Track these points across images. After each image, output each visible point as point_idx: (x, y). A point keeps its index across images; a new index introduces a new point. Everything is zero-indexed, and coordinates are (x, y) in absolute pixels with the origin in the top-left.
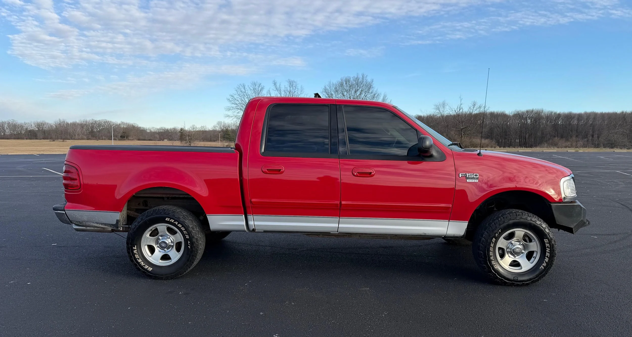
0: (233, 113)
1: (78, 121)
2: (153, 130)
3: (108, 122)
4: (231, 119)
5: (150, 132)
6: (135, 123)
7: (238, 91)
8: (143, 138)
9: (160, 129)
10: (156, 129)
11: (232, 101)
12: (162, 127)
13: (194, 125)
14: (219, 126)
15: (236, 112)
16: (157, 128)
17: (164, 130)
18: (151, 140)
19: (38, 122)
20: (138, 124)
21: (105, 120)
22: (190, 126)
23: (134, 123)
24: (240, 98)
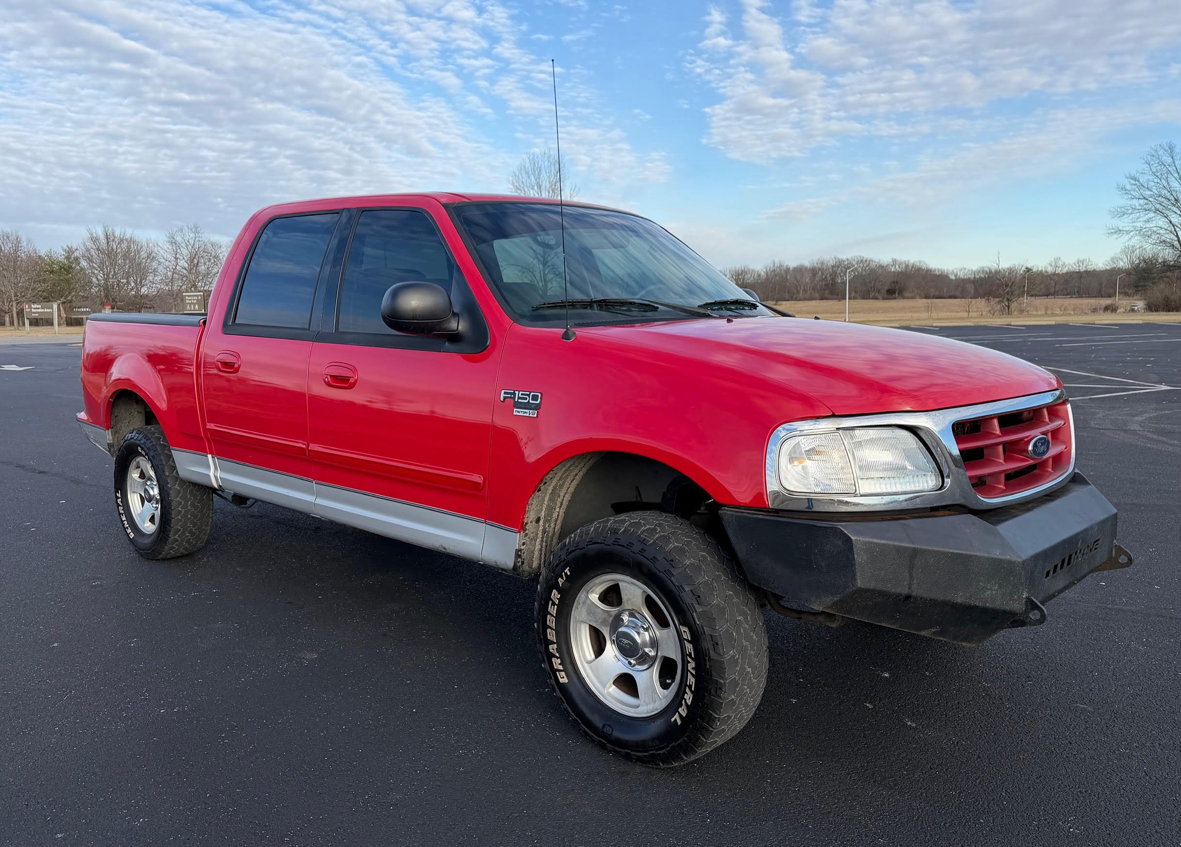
0: (1133, 222)
1: (807, 263)
2: (961, 275)
3: (866, 261)
4: (1127, 237)
5: (956, 279)
6: (922, 260)
7: (1152, 163)
8: (937, 293)
9: (979, 272)
10: (970, 272)
11: (1132, 192)
12: (983, 268)
13: (1060, 258)
14: (1127, 257)
15: (1141, 219)
16: (972, 270)
17: (987, 272)
18: (955, 298)
19: (737, 269)
20: (927, 262)
21: (860, 257)
22: (1048, 262)
23: (920, 262)
24: (1156, 180)
